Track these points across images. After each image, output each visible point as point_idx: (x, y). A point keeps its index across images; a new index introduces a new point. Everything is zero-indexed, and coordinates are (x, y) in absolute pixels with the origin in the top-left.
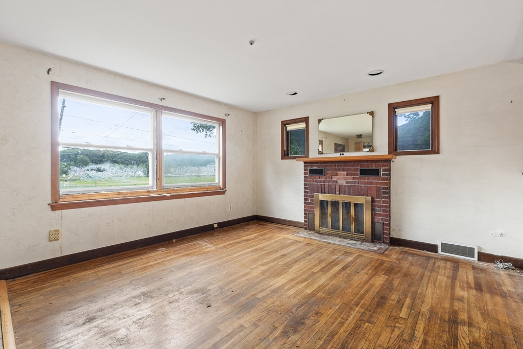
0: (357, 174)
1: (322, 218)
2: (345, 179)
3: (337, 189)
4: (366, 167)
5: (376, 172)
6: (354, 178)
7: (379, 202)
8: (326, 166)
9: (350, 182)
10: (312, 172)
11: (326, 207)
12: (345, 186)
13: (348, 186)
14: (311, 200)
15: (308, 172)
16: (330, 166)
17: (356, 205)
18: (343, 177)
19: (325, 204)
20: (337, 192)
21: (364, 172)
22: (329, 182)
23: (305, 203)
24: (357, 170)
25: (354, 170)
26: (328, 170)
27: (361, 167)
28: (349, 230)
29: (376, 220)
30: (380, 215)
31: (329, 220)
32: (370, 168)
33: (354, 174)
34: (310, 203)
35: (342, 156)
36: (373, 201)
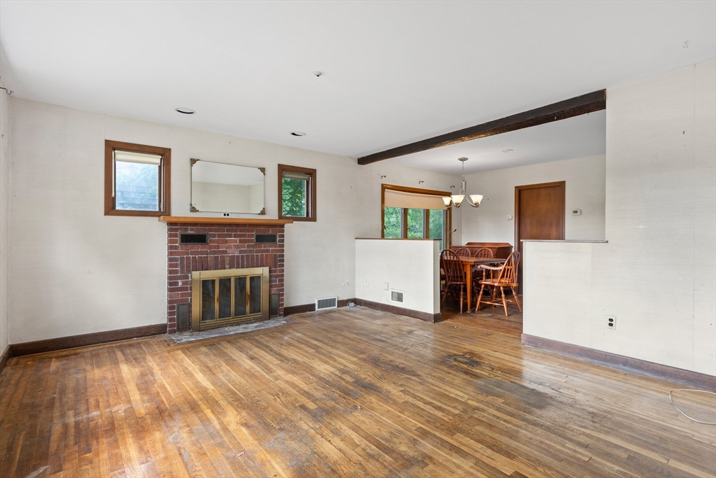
0: (252, 241)
1: (204, 306)
2: (237, 247)
3: (227, 262)
4: (263, 232)
5: (272, 239)
6: (248, 246)
7: (275, 271)
8: (210, 230)
9: (244, 252)
10: (186, 239)
11: (211, 289)
12: (238, 256)
13: (242, 256)
14: (183, 283)
15: (178, 239)
16: (215, 231)
17: (252, 279)
18: (234, 245)
19: (210, 286)
20: (227, 266)
21: (260, 239)
22: (215, 252)
23: (170, 290)
24: (252, 236)
25: (249, 236)
26: (214, 236)
27: (256, 232)
28: (244, 313)
29: (273, 292)
30: (276, 286)
31: (217, 306)
32: (267, 234)
33: (249, 241)
34: (181, 289)
35: (226, 216)
36: (270, 272)
